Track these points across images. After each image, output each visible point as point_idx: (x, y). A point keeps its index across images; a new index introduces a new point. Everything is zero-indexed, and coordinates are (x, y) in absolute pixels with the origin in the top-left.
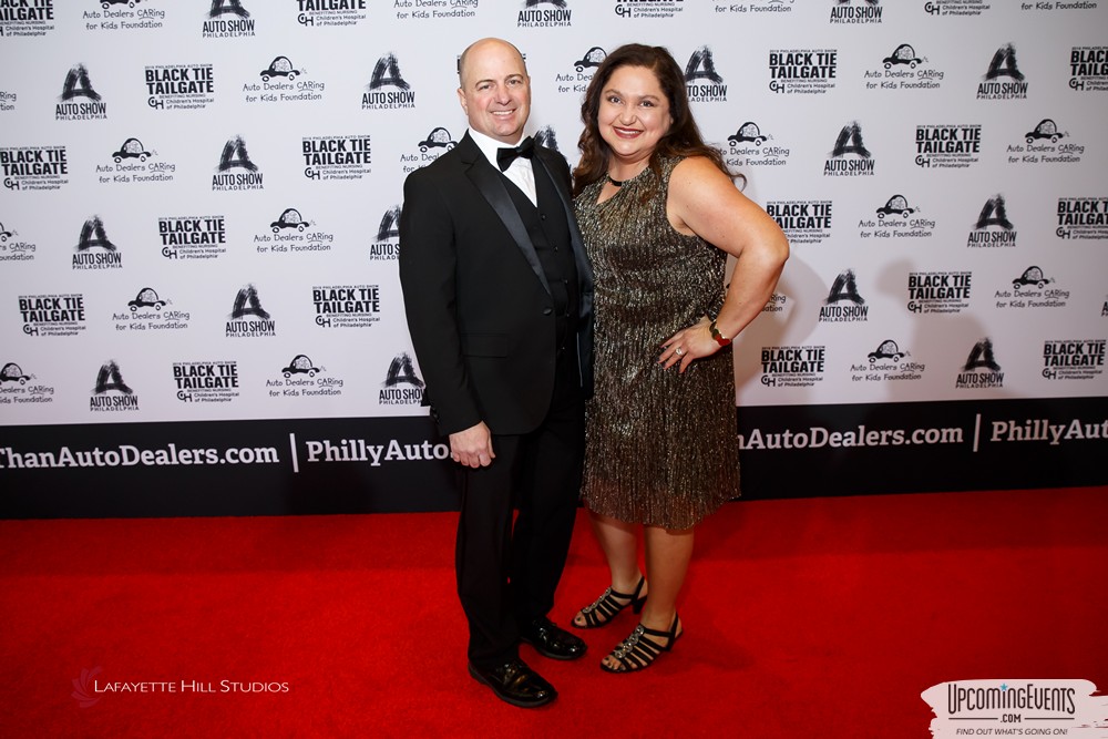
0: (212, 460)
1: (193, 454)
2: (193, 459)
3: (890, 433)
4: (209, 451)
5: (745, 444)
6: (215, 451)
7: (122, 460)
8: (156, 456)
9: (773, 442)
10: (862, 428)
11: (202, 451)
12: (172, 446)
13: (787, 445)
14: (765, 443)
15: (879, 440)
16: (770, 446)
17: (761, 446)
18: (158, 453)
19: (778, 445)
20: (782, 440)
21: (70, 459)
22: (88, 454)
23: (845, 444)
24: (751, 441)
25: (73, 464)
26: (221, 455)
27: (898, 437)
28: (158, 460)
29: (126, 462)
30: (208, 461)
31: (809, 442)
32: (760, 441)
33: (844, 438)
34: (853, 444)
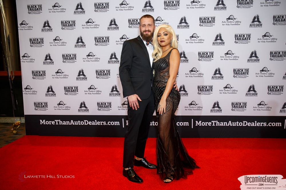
0: (105, 124)
1: (100, 123)
2: (100, 124)
3: (263, 123)
4: (104, 122)
5: (227, 124)
6: (105, 122)
7: (84, 124)
8: (92, 123)
9: (234, 124)
10: (256, 122)
11: (102, 122)
12: (96, 121)
13: (237, 125)
14: (232, 124)
15: (260, 125)
16: (233, 125)
17: (231, 125)
18: (92, 122)
19: (235, 125)
20: (236, 124)
21: (73, 123)
22: (77, 122)
23: (252, 125)
24: (229, 124)
25: (74, 124)
26: (107, 123)
27: (265, 124)
28: (92, 124)
29: (85, 124)
30: (104, 124)
31: (243, 125)
32: (231, 124)
33: (251, 124)
34: (254, 125)
